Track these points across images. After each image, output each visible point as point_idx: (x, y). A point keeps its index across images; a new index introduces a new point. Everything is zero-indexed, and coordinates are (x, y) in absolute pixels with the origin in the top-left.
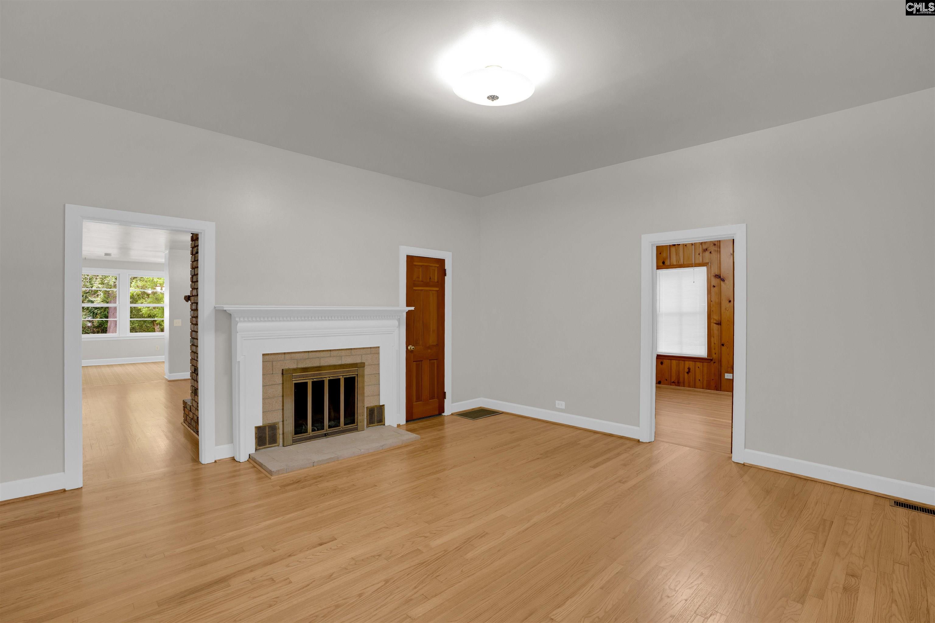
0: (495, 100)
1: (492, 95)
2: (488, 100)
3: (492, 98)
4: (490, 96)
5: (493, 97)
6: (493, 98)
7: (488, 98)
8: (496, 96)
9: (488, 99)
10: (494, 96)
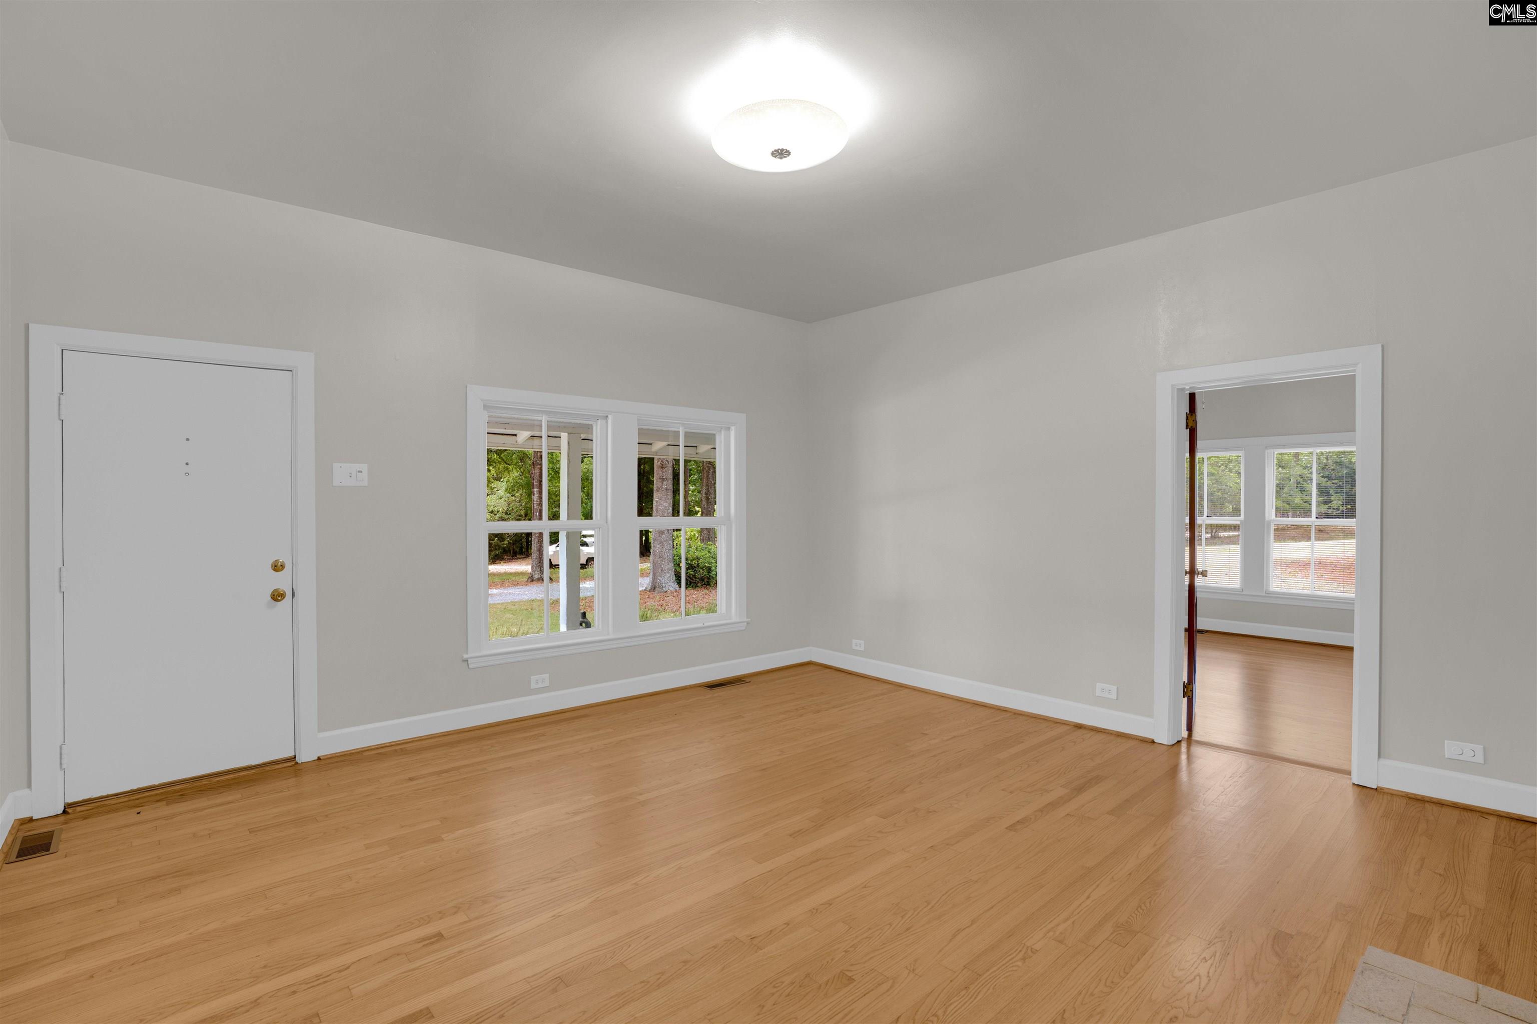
0: (785, 157)
1: (779, 149)
2: (774, 158)
3: (779, 154)
4: (775, 151)
5: (781, 152)
6: (781, 154)
7: (773, 154)
8: (786, 150)
9: (773, 156)
10: (782, 150)
